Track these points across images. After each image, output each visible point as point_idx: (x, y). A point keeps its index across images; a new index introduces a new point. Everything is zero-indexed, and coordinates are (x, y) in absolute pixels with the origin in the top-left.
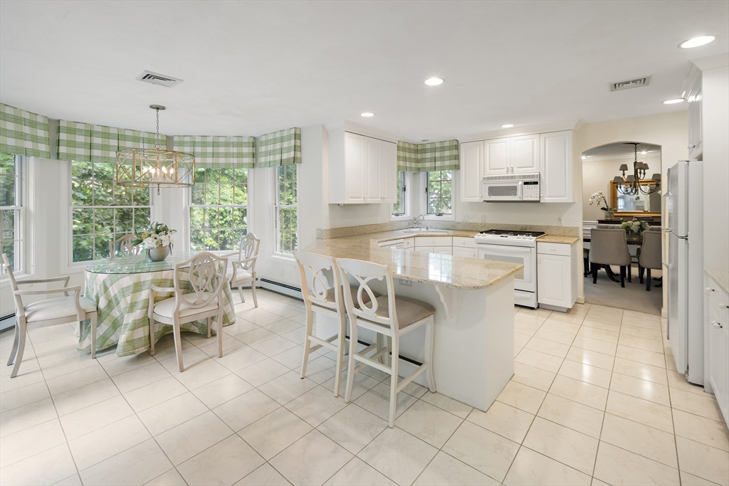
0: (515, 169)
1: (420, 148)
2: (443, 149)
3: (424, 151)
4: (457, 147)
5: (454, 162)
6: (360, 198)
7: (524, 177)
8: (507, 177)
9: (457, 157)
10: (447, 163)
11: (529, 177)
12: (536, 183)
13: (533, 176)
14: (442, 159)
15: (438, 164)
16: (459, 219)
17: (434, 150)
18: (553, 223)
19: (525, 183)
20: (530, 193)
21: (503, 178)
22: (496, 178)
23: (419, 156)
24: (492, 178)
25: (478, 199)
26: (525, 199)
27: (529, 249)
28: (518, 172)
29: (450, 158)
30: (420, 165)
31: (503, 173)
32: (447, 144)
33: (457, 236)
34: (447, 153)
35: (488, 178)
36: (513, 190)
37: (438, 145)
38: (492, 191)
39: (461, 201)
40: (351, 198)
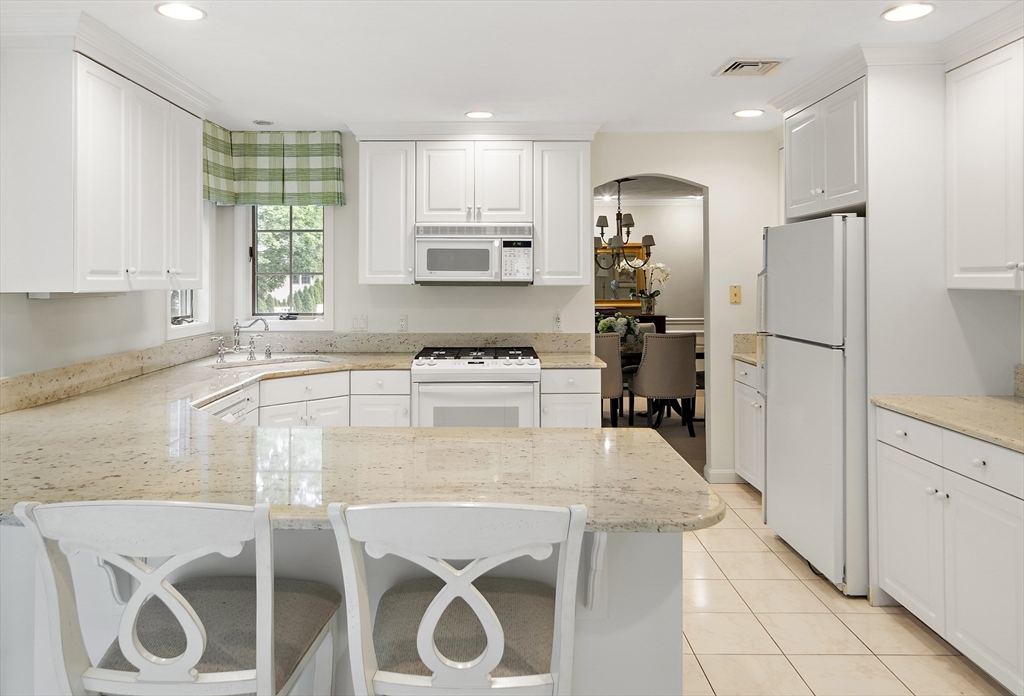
0: (485, 213)
1: (238, 140)
2: (304, 150)
3: (250, 150)
4: (339, 150)
5: (334, 186)
6: (116, 273)
7: (504, 230)
8: (469, 230)
9: (339, 175)
10: (316, 187)
11: (513, 230)
12: (527, 244)
13: (521, 230)
14: (303, 174)
15: (291, 187)
16: (344, 327)
17: (279, 150)
18: (547, 328)
19: (507, 244)
20: (517, 267)
21: (461, 230)
22: (444, 230)
23: (237, 163)
24: (435, 230)
25: (402, 278)
26: (505, 278)
27: (528, 388)
28: (489, 220)
29: (326, 174)
30: (238, 187)
31: (459, 220)
32: (315, 140)
33: (362, 369)
34: (316, 162)
35: (427, 230)
36: (480, 259)
37: (291, 140)
38: (436, 259)
39: (361, 282)
40: (93, 272)
